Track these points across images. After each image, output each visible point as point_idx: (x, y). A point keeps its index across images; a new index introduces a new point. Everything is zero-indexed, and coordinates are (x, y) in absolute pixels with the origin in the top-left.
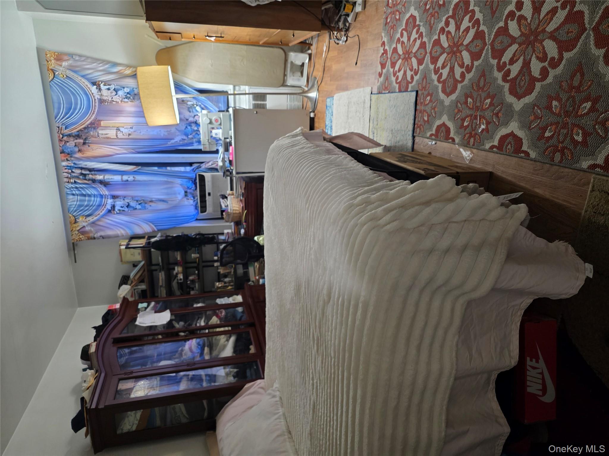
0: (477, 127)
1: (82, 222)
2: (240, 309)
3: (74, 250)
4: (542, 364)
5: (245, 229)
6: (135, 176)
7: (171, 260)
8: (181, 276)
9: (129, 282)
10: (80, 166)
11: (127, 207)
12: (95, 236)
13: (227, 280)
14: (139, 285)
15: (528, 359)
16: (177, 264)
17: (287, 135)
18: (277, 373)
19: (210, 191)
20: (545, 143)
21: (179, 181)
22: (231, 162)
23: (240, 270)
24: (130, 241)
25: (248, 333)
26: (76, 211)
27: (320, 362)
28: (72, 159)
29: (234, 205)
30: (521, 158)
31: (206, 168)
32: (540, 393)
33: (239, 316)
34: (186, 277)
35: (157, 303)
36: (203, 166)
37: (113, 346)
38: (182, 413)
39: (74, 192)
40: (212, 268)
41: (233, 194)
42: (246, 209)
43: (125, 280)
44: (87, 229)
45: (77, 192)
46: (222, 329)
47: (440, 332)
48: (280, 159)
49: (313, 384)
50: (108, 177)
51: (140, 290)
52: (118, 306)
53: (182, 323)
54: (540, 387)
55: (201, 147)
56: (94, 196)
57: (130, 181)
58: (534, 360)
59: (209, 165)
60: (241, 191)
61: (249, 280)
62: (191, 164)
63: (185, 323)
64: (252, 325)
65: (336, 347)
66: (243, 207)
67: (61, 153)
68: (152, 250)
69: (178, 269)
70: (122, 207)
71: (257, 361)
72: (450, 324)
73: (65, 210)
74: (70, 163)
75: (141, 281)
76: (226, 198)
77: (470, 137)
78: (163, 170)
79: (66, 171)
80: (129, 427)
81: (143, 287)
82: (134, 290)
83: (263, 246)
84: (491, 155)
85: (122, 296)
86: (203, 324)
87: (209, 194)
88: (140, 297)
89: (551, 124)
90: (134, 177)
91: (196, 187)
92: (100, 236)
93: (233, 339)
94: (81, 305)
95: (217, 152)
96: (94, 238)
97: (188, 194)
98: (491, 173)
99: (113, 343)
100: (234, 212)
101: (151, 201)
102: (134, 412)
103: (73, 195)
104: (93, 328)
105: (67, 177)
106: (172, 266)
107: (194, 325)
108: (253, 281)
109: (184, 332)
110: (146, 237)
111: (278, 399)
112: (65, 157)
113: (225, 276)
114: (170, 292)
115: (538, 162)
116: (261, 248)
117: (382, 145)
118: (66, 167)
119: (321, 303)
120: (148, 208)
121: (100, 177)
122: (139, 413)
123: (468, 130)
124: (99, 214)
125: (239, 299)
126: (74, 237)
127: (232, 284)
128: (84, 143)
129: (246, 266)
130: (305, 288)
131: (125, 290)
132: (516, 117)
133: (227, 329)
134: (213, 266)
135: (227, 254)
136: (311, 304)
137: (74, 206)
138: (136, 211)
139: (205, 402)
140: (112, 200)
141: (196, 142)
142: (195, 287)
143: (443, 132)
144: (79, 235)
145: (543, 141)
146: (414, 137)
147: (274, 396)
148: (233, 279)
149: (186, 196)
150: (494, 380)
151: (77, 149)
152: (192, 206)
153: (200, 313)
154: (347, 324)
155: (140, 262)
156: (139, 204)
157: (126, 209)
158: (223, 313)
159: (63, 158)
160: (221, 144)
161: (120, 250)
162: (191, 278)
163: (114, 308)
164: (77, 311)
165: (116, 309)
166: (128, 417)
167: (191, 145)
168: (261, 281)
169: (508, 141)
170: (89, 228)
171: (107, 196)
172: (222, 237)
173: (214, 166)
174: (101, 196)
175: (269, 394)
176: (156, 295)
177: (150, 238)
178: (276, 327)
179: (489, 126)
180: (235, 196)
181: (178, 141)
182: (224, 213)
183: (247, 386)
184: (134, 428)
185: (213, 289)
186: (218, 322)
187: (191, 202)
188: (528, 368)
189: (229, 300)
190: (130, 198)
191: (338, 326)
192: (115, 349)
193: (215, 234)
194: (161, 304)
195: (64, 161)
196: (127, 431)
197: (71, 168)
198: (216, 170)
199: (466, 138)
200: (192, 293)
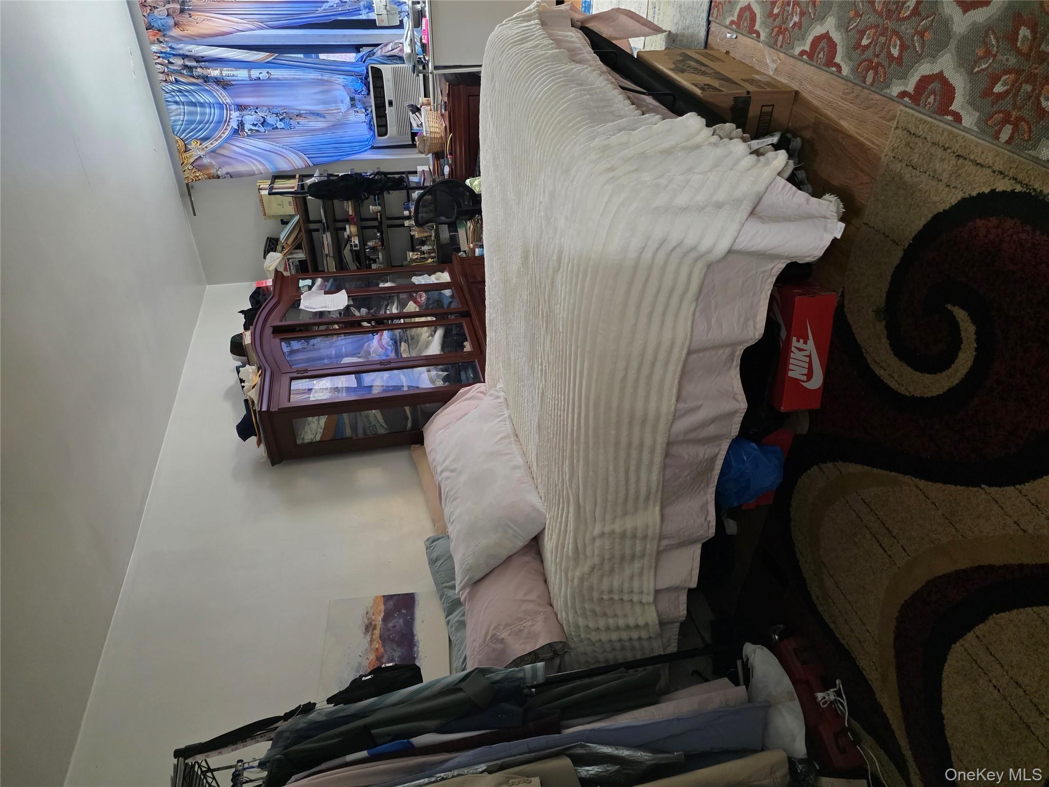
0: (789, 17)
1: (196, 150)
2: (447, 292)
3: (190, 195)
4: (811, 346)
5: (450, 166)
6: (270, 71)
7: (339, 216)
8: (356, 240)
9: (279, 248)
10: (181, 52)
11: (262, 124)
12: (219, 173)
13: (425, 248)
14: (294, 253)
15: (794, 339)
16: (347, 220)
17: (514, 16)
18: (502, 369)
19: (392, 98)
20: (860, 55)
21: (340, 79)
22: (424, 46)
23: (445, 234)
24: (273, 183)
25: (461, 326)
26: (184, 131)
27: (549, 342)
28: (166, 39)
29: (431, 124)
30: (832, 73)
31: (383, 56)
32: (805, 378)
33: (446, 302)
34: (363, 242)
35: (326, 279)
36: (379, 52)
37: (274, 337)
38: (379, 422)
39: (177, 99)
40: (402, 228)
41: (429, 104)
42: (450, 132)
43: (272, 245)
44: (206, 161)
45: (183, 99)
46: (423, 319)
47: (675, 300)
48: (503, 62)
49: (542, 370)
50: (226, 72)
51: (297, 260)
52: (270, 283)
53: (364, 311)
54: (806, 371)
55: (372, 16)
56: (210, 105)
57: (263, 80)
58: (802, 341)
59: (387, 50)
60: (442, 98)
61: (459, 250)
62: (357, 48)
63: (369, 309)
64: (466, 314)
65: (565, 320)
66: (446, 127)
67: (147, 29)
68: (309, 197)
69: (351, 229)
70: (253, 125)
71: (475, 361)
72: (686, 291)
73: (167, 129)
74: (164, 47)
75: (298, 247)
76: (419, 110)
77: (778, 34)
78: (312, 58)
79: (160, 60)
80: (312, 437)
81: (301, 255)
82: (288, 259)
83: (479, 196)
84: (800, 64)
85: (272, 268)
86: (395, 311)
87: (391, 103)
88: (297, 272)
89: (871, 28)
90: (268, 72)
91: (369, 90)
92: (227, 174)
93: (440, 333)
94: (211, 282)
95: (401, 26)
96: (218, 177)
97: (357, 102)
98: (797, 93)
99: (273, 333)
100: (433, 136)
101: (299, 115)
102: (317, 418)
103: (177, 103)
104: (240, 312)
105: (163, 73)
106: (340, 225)
107: (382, 312)
108: (465, 252)
109: (369, 322)
110: (297, 176)
111: (502, 400)
112: (154, 35)
113: (423, 243)
114: (341, 265)
115: (850, 81)
116: (476, 199)
117: (665, 31)
118: (158, 55)
119: (551, 271)
120: (294, 128)
121: (215, 73)
122: (323, 420)
123: (778, 22)
124: (220, 137)
125: (445, 277)
126: (187, 174)
127: (433, 255)
128: (182, 11)
129: (453, 227)
130: (534, 254)
131: (275, 260)
132: (835, 9)
133: (429, 319)
134: (403, 225)
135: (424, 206)
136: (540, 274)
137: (180, 123)
138: (275, 132)
139: (407, 409)
140: (237, 113)
141: (365, 8)
142: (378, 258)
143: (747, 20)
144: (193, 171)
145: (858, 51)
146: (709, 22)
147: (498, 397)
148: (435, 247)
149: (353, 105)
150: (738, 356)
151: (171, 22)
152: (365, 124)
153: (388, 296)
154: (575, 294)
155: (292, 216)
156: (281, 120)
157: (262, 129)
158: (423, 297)
159: (152, 38)
160: (407, 14)
161: (261, 196)
162: (370, 244)
163: (264, 285)
164: (206, 289)
165: (267, 287)
166: (309, 424)
167: (358, 12)
168: (478, 252)
169: (821, 45)
170: (209, 161)
171: (230, 106)
172: (413, 179)
173: (395, 52)
174: (221, 106)
175: (492, 395)
176: (320, 269)
177: (303, 177)
178: (499, 311)
179: (803, 19)
180: (432, 107)
181: (335, 6)
182: (416, 138)
183: (462, 390)
184: (318, 438)
185: (405, 263)
186: (417, 310)
187: (362, 116)
188: (793, 349)
189: (430, 279)
190: (265, 109)
191: (567, 297)
192: (277, 340)
193: (403, 173)
194: (331, 281)
195: (153, 43)
196: (309, 441)
197: (166, 55)
198: (400, 59)
199: (774, 34)
200: (374, 266)
